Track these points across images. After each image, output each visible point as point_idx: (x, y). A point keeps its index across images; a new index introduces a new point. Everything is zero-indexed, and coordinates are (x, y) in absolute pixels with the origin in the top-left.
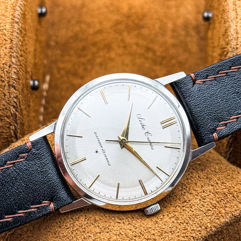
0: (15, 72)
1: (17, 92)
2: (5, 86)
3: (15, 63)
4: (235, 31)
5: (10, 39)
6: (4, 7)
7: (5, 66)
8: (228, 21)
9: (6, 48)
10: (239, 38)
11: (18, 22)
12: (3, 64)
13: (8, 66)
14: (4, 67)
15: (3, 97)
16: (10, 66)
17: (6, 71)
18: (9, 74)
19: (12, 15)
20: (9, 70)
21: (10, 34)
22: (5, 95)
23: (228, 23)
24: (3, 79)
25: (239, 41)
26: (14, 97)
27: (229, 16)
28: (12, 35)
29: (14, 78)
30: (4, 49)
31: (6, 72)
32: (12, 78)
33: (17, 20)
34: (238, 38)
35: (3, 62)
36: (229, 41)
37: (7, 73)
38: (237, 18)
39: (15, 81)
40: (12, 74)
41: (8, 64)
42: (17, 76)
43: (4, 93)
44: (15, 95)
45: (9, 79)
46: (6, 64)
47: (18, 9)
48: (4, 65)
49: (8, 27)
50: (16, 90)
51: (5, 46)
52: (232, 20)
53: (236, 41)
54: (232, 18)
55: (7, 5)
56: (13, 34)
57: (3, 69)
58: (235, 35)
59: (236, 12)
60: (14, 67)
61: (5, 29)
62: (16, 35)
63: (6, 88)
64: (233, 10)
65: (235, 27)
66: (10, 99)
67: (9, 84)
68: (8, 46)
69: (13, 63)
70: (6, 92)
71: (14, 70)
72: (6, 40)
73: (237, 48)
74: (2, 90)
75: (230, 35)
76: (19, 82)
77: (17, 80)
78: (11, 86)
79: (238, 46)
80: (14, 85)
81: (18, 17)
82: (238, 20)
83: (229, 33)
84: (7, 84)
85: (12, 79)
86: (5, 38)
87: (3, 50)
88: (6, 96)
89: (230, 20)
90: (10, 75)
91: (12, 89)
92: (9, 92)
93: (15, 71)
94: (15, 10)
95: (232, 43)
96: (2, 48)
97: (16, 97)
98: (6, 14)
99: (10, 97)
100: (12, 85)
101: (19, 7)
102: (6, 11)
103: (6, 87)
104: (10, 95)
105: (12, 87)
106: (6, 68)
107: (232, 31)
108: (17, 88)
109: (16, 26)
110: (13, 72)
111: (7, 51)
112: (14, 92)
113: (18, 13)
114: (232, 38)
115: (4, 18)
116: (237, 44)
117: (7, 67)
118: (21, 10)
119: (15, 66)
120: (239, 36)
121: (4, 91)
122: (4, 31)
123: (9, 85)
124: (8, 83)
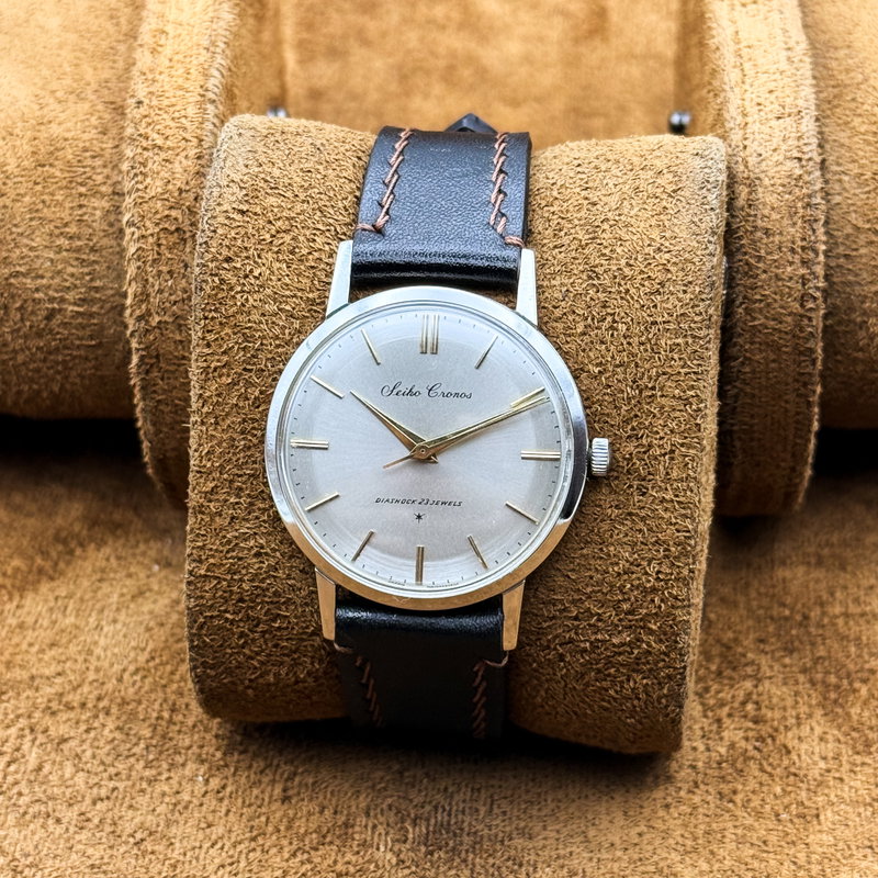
4: (740, 110)
5: (197, 137)
6: (181, 71)
8: (724, 90)
9: (186, 157)
10: (749, 126)
11: (214, 101)
15: (182, 271)
19: (202, 87)
20: (195, 207)
21: (197, 128)
23: (722, 95)
25: (748, 131)
27: (726, 79)
28: (202, 129)
30: (183, 160)
33: (213, 96)
34: (747, 124)
36: (726, 132)
38: (743, 82)
43: (183, 261)
47: (216, 73)
49: (191, 111)
51: (184, 154)
52: (732, 88)
53: (741, 132)
54: (733, 83)
55: (189, 66)
56: (204, 126)
58: (739, 119)
59: (742, 70)
61: (186, 117)
62: (211, 127)
64: (735, 67)
65: (740, 102)
68: (192, 152)
72: (187, 141)
73: (745, 147)
75: (728, 118)
79: (746, 143)
81: (216, 90)
82: (747, 87)
83: (726, 116)
86: (184, 135)
87: (181, 162)
89: (727, 88)
94: (207, 76)
95: (732, 137)
96: (178, 158)
98: (186, 86)
101: (218, 69)
102: (187, 79)
107: (732, 111)
109: (210, 108)
111: (190, 163)
113: (215, 82)
114: (732, 125)
115: (181, 93)
116: (746, 139)
118: (223, 76)
120: (749, 119)
121: (184, 257)
122: (183, 120)
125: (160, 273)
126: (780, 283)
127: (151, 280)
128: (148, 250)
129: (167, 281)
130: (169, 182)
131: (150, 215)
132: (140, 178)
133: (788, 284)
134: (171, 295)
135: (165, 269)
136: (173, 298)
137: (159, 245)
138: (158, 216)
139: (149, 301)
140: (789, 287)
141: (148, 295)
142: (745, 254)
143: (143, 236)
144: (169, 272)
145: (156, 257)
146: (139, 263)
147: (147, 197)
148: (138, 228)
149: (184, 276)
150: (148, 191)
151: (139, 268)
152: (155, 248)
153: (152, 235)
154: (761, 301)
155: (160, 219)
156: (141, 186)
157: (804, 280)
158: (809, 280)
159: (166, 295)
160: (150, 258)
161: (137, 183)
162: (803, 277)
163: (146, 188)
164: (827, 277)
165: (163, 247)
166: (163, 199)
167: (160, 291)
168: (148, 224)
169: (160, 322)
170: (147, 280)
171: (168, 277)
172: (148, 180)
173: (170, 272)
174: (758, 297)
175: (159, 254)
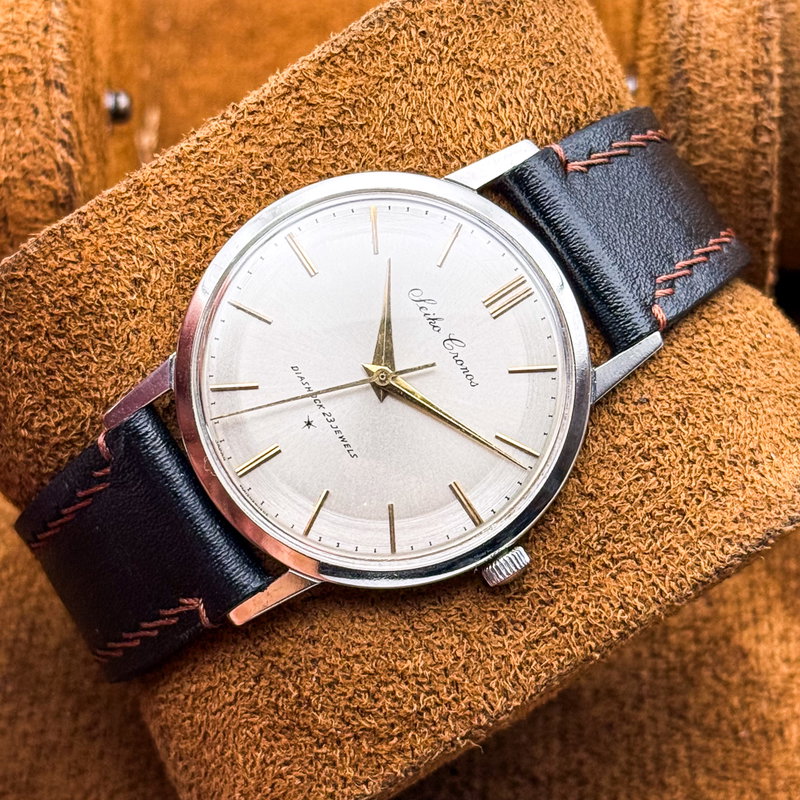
0: (61, 46)
1: (70, 101)
2: (35, 84)
3: (62, 20)
7: (32, 27)
12: (28, 23)
13: (42, 28)
14: (29, 33)
15: (32, 117)
16: (46, 29)
17: (38, 43)
18: (44, 52)
20: (45, 40)
22: (36, 112)
24: (28, 66)
26: (63, 117)
29: (61, 62)
31: (36, 47)
32: (54, 61)
35: (27, 19)
37: (39, 50)
39: (64, 70)
40: (55, 51)
41: (41, 23)
42: (69, 56)
43: (33, 106)
44: (65, 110)
45: (45, 65)
46: (34, 24)
50: (66, 95)
57: (29, 38)
60: (58, 32)
63: (38, 92)
66: (53, 122)
67: (48, 78)
69: (55, 20)
70: (40, 103)
71: (58, 39)
74: (27, 97)
76: (75, 75)
77: (69, 68)
78: (53, 85)
80: (62, 80)
84: (41, 81)
85: (56, 66)
88: (40, 116)
90: (49, 53)
91: (56, 94)
92: (47, 104)
93: (63, 41)
97: (68, 116)
99: (53, 118)
100: (56, 82)
103: (38, 87)
104: (50, 111)
105: (57, 86)
106: (37, 35)
108: (69, 91)
110: (56, 46)
112: (61, 102)
117: (39, 33)
119: (61, 28)
121: (33, 101)
123: (48, 83)
124: (44, 75)
126: (729, 115)
129: (14, 130)
130: (12, 9)
133: (739, 115)
134: (19, 146)
135: (11, 115)
136: (22, 149)
140: (740, 120)
142: (687, 80)
149: (34, 124)
154: (706, 136)
155: (4, 56)
157: (757, 110)
158: (762, 110)
159: (13, 146)
162: (756, 107)
164: (784, 105)
165: (7, 89)
166: (6, 32)
171: (15, 125)
173: (17, 120)
174: (703, 131)
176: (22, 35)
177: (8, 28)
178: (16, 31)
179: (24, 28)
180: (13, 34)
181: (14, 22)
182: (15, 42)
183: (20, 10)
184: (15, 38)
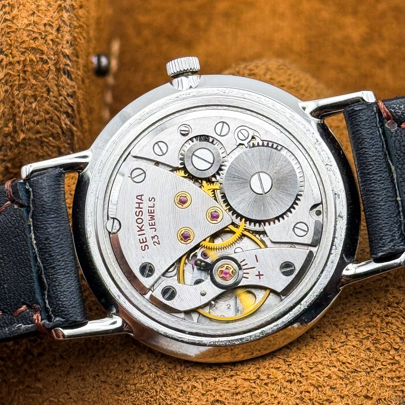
0: (69, 42)
1: (74, 84)
2: (48, 71)
12: (45, 25)
13: (55, 29)
14: (46, 32)
15: (45, 95)
16: (58, 30)
17: (52, 40)
18: (57, 46)
20: (57, 37)
22: (49, 91)
24: (44, 57)
26: (68, 95)
31: (51, 43)
32: (63, 53)
35: (45, 21)
37: (53, 45)
39: (70, 61)
40: (64, 46)
41: (55, 25)
42: (73, 50)
43: (46, 86)
44: (70, 91)
45: (56, 56)
46: (50, 25)
48: (47, 27)
50: (71, 79)
57: (46, 36)
60: (67, 32)
63: (50, 76)
66: (60, 98)
67: (58, 66)
69: (64, 22)
70: (51, 84)
71: (67, 37)
74: (42, 79)
80: (68, 68)
84: (53, 68)
85: (64, 57)
88: (51, 94)
90: (60, 47)
91: (64, 78)
92: (57, 85)
97: (72, 95)
99: (61, 95)
100: (64, 69)
103: (50, 73)
104: (59, 90)
105: (65, 73)
106: (52, 34)
108: (73, 76)
110: (65, 42)
112: (67, 84)
117: (54, 32)
119: (69, 29)
121: (47, 83)
123: (58, 70)
124: (55, 64)
125: (25, 97)
127: (17, 102)
128: (14, 76)
129: (31, 103)
130: (34, 13)
131: (16, 44)
132: (7, 9)
134: (34, 115)
135: (30, 92)
136: (36, 118)
137: (25, 72)
138: (24, 46)
139: (15, 121)
141: (14, 115)
143: (10, 63)
144: (33, 96)
145: (22, 82)
146: (7, 87)
147: (15, 27)
148: (6, 55)
149: (47, 99)
150: (15, 21)
151: (6, 91)
152: (22, 75)
153: (18, 62)
155: (26, 48)
156: (8, 17)
159: (30, 115)
160: (16, 83)
161: (5, 13)
163: (13, 18)
165: (28, 74)
167: (25, 112)
168: (15, 52)
169: (24, 139)
170: (13, 102)
171: (32, 100)
172: (15, 11)
173: (35, 97)
175: (24, 79)
176: (40, 34)
177: (30, 28)
178: (35, 30)
179: (42, 28)
180: (34, 32)
181: (35, 23)
182: (35, 39)
183: (39, 14)
184: (34, 35)
